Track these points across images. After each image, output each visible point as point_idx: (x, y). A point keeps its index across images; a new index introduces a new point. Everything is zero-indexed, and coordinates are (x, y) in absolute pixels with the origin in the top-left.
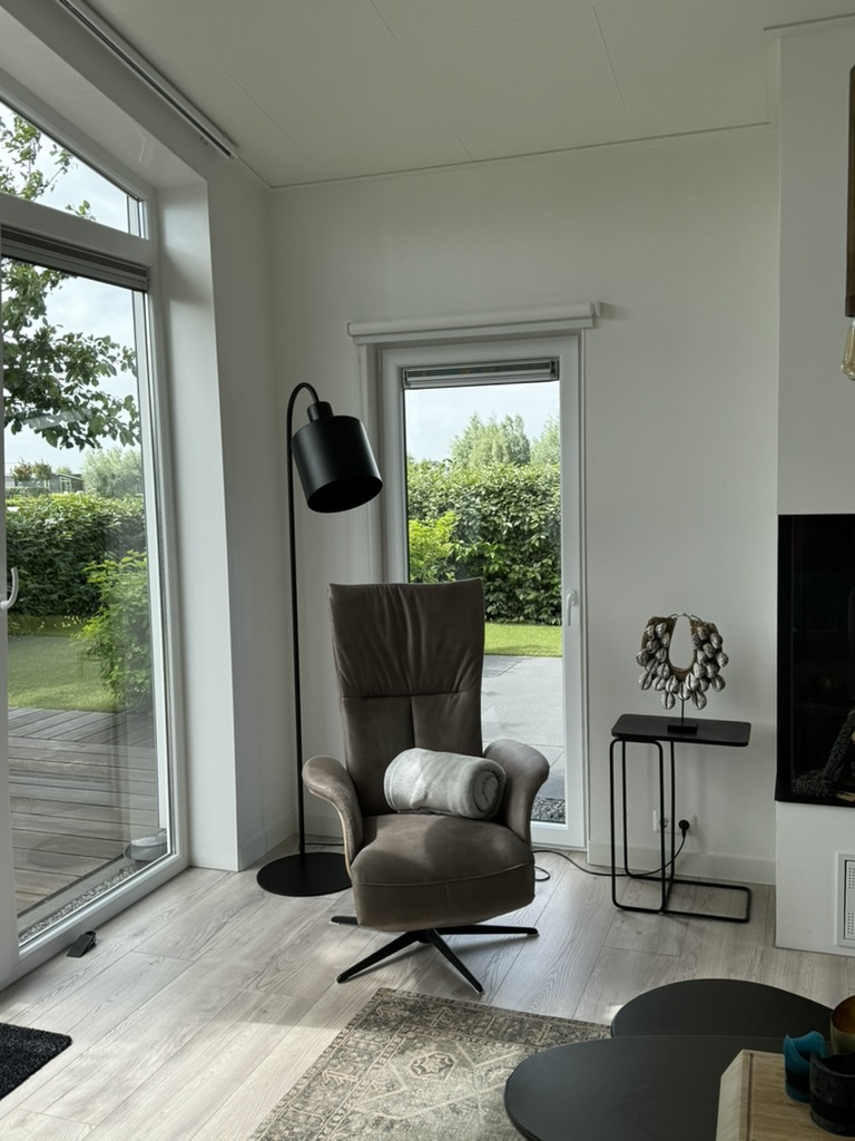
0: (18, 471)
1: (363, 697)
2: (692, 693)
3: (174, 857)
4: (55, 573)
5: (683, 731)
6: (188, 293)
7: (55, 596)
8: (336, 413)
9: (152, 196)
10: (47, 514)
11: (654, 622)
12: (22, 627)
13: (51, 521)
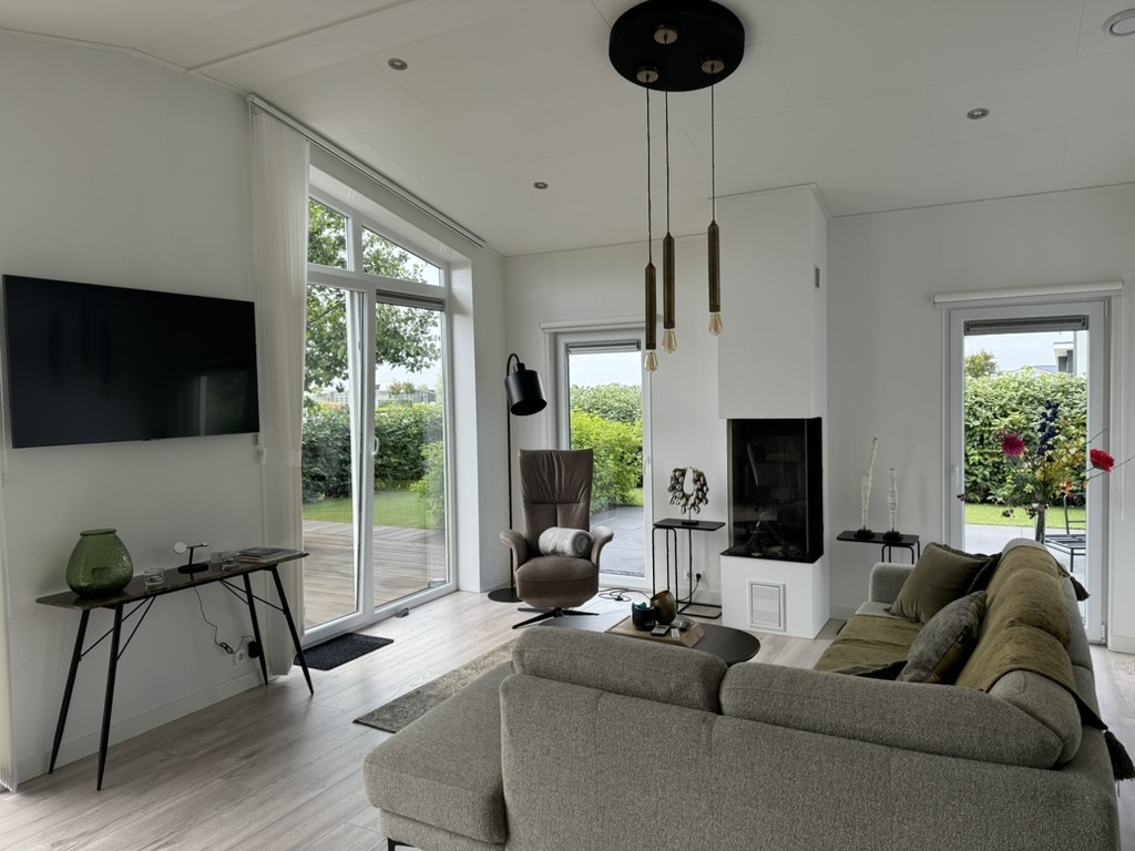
0: (392, 388)
1: (532, 503)
2: (693, 505)
3: (450, 585)
4: (407, 454)
5: (690, 525)
6: (462, 312)
7: (407, 468)
8: (527, 368)
9: (447, 267)
10: (404, 417)
11: (675, 471)
12: (387, 485)
13: (405, 421)
